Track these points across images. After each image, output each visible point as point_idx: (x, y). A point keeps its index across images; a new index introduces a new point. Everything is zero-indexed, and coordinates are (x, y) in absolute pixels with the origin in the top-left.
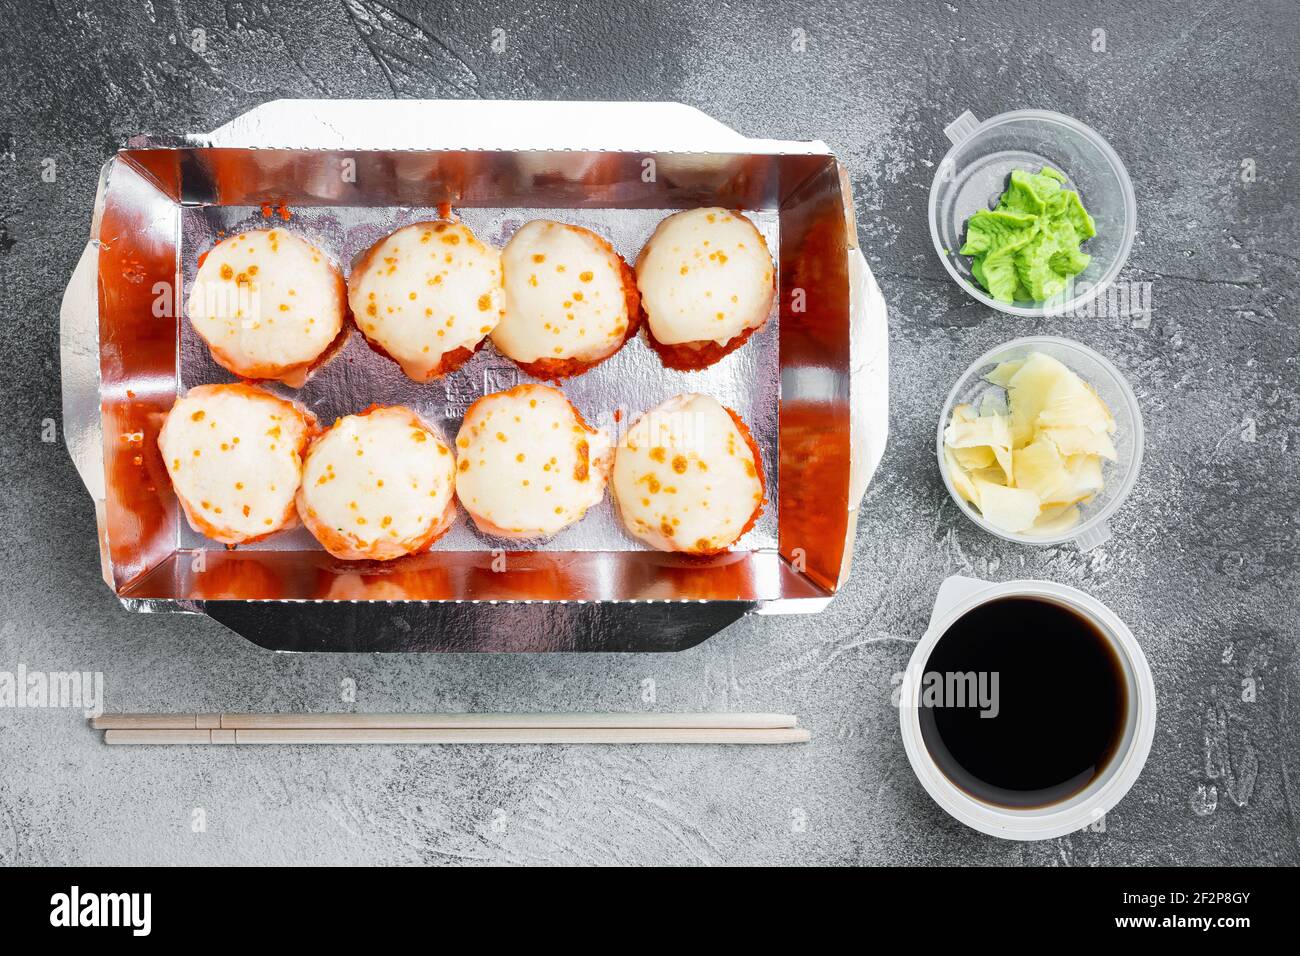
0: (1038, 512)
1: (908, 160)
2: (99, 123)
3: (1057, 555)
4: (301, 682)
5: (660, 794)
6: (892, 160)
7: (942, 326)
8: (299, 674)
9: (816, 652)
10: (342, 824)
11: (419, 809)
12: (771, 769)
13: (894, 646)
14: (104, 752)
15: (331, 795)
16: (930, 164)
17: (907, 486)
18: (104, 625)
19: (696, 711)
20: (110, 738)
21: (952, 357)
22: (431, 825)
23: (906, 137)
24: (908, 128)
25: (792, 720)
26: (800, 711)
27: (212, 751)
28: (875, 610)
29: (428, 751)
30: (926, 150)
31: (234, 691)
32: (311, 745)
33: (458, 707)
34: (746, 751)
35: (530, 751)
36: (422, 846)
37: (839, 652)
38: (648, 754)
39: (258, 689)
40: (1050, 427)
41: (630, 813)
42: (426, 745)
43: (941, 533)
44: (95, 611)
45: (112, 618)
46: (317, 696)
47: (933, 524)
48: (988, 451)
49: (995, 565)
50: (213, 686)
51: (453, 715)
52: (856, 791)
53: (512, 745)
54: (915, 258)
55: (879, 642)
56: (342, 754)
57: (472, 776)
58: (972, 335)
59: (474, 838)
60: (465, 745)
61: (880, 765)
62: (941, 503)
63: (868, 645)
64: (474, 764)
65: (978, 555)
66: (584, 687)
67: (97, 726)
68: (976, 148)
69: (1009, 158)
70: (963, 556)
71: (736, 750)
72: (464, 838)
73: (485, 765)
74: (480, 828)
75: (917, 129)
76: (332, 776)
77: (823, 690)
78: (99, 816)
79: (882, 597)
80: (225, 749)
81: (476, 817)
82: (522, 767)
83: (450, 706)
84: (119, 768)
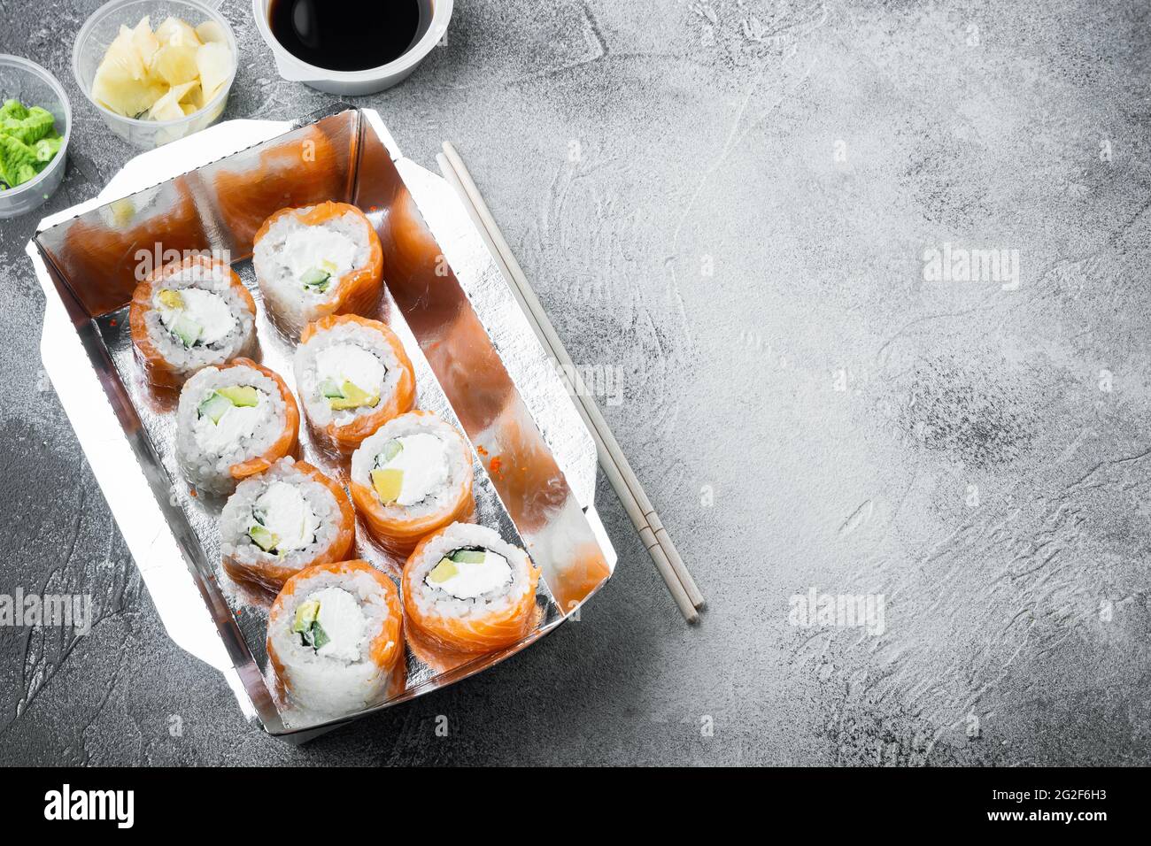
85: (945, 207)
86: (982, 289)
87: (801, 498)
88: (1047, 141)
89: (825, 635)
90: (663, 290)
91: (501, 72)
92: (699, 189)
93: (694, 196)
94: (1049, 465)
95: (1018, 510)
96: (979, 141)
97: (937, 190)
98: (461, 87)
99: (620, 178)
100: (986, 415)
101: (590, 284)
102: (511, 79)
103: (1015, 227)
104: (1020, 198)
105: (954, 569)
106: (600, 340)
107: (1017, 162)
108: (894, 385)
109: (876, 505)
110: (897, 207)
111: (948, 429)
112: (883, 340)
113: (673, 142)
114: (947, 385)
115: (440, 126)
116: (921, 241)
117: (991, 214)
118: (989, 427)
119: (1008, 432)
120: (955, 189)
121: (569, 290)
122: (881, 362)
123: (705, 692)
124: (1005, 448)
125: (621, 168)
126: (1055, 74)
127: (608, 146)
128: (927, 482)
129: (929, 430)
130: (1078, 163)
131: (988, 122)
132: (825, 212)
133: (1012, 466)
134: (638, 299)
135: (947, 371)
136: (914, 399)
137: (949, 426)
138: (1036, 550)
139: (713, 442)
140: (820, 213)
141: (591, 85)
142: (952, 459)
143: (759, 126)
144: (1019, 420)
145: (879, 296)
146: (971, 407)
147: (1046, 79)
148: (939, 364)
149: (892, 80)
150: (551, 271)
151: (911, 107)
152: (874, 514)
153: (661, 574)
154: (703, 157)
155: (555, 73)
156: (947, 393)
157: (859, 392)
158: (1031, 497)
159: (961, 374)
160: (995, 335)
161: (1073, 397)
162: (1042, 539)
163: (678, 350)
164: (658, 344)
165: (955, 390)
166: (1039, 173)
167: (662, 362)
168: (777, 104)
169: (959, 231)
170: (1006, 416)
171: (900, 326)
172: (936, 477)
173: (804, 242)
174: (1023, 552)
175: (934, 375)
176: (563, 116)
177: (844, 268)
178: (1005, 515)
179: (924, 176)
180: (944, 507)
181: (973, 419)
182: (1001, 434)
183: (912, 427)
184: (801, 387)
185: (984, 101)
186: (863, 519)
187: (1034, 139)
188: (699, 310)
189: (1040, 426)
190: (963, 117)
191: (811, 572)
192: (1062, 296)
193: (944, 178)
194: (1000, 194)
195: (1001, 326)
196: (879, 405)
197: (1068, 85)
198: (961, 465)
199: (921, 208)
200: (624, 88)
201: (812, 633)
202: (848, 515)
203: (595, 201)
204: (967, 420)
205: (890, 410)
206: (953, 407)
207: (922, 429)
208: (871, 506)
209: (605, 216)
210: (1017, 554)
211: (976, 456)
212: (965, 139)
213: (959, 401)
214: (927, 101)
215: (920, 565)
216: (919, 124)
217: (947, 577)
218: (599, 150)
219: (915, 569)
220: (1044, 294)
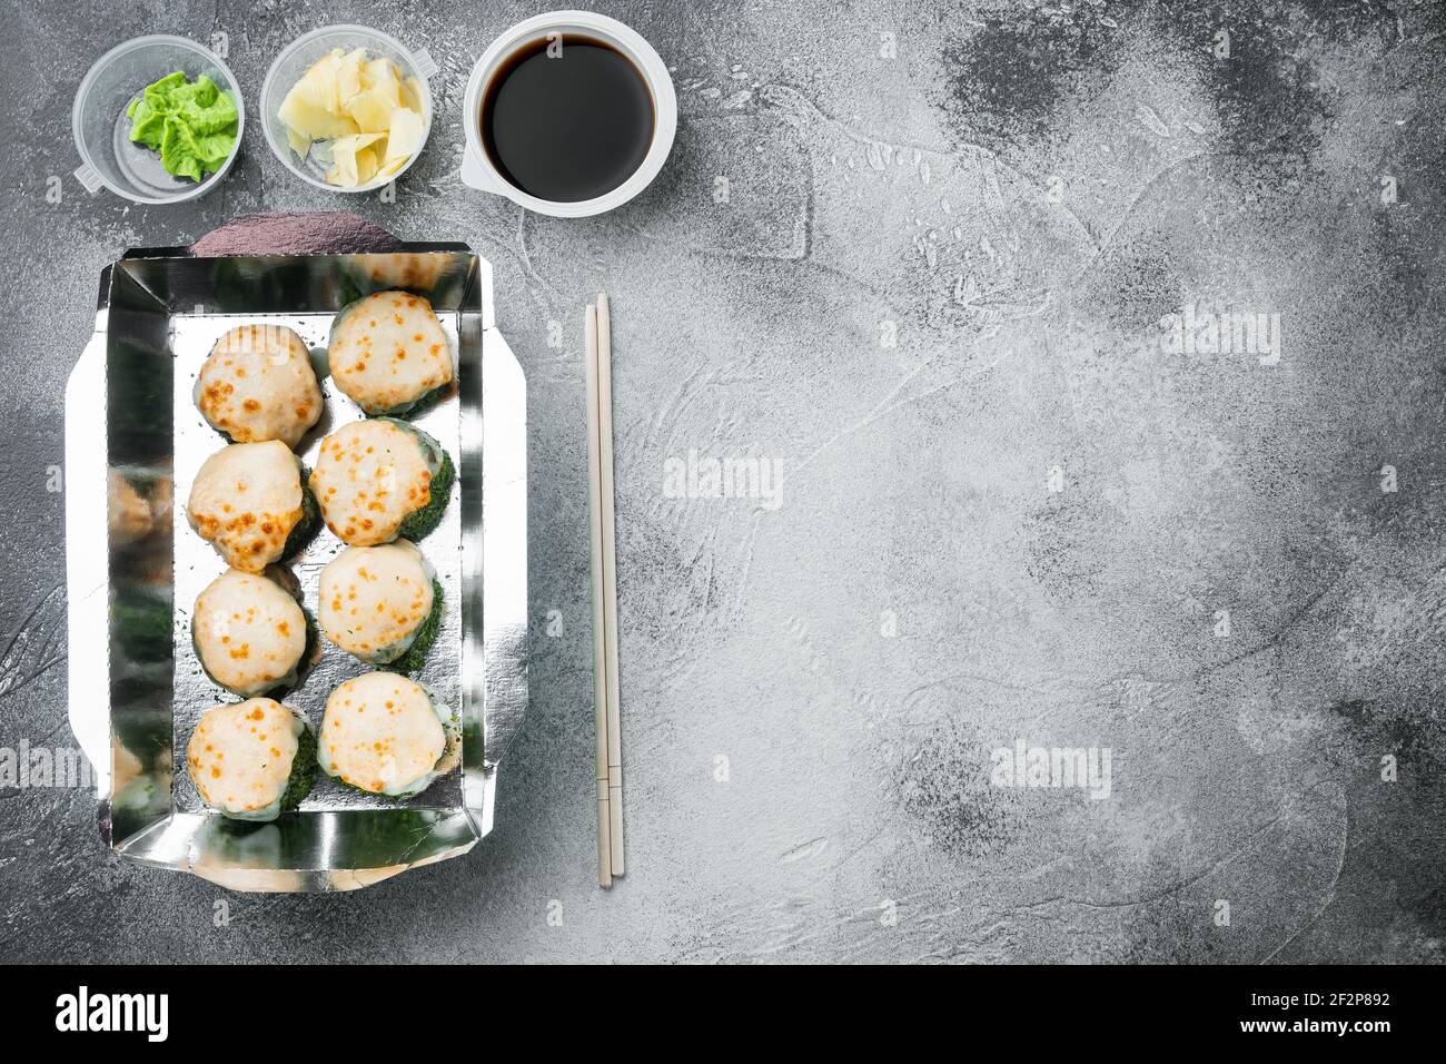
0: (408, 110)
1: (123, 227)
2: (102, 901)
3: (450, 97)
4: (569, 715)
5: (655, 416)
6: (124, 241)
7: (261, 196)
8: (562, 717)
9: (534, 292)
10: (686, 677)
11: (672, 614)
12: (632, 325)
13: (528, 228)
14: (632, 877)
15: (663, 687)
16: (127, 210)
17: (395, 221)
18: (525, 881)
19: (585, 389)
20: (619, 871)
21: (287, 187)
22: (685, 603)
23: (105, 230)
24: (97, 228)
25: (590, 308)
26: (582, 303)
27: (628, 787)
28: (498, 244)
29: (623, 608)
30: (115, 213)
31: (578, 771)
32: (621, 704)
33: (586, 585)
34: (617, 346)
35: (621, 524)
36: (703, 610)
37: (534, 274)
38: (621, 427)
39: (575, 750)
40: (339, 102)
41: (671, 440)
42: (619, 610)
43: (434, 192)
44: (514, 889)
45: (520, 873)
46: (581, 702)
47: (426, 199)
48: (361, 155)
49: (458, 147)
50: (575, 788)
51: (591, 588)
52: (648, 255)
53: (616, 539)
54: (205, 220)
55: (525, 240)
56: (628, 678)
57: (644, 570)
58: (268, 171)
59: (696, 568)
60: (618, 577)
61: (626, 236)
62: (409, 193)
63: (528, 249)
64: (634, 570)
65: (451, 162)
66: (568, 481)
67: (608, 882)
68: (113, 172)
69: (120, 145)
70: (452, 174)
71: (616, 354)
72: (696, 576)
73: (634, 561)
74: (687, 562)
75: (97, 220)
76: (647, 686)
77: (565, 285)
78: (685, 879)
79: (487, 238)
80: (627, 776)
81: (678, 566)
82: (635, 530)
83: (586, 592)
84: (645, 864)
85: (1055, 568)
86: (1044, 671)
87: (763, 808)
88: (1192, 540)
89: (719, 950)
90: (739, 540)
91: (693, 235)
92: (825, 446)
93: (818, 451)
94: (1012, 877)
95: (958, 909)
96: (1125, 511)
97: (1056, 546)
98: (648, 235)
99: (755, 402)
100: (979, 801)
101: (672, 502)
102: (700, 247)
103: (1111, 619)
104: (1133, 591)
105: (870, 939)
106: (654, 567)
107: (1150, 549)
108: (908, 733)
109: (829, 845)
110: (1007, 547)
111: (935, 799)
112: (921, 681)
113: (826, 383)
114: (957, 754)
115: (608, 270)
116: (1012, 594)
117: (1095, 595)
118: (976, 814)
119: (990, 827)
120: (1075, 553)
121: (649, 501)
122: (907, 706)
123: (584, 956)
124: (979, 841)
125: (760, 390)
126: (1240, 470)
127: (760, 362)
128: (888, 844)
129: (919, 791)
130: (1210, 578)
131: (1145, 494)
132: (934, 524)
133: (976, 863)
134: (711, 539)
135: (966, 741)
136: (920, 756)
137: (938, 797)
138: (954, 955)
139: (710, 715)
140: (929, 523)
141: (775, 286)
142: (924, 831)
143: (917, 402)
144: (1008, 820)
145: (940, 634)
146: (970, 786)
147: (1227, 472)
148: (962, 729)
149: (1074, 407)
150: (642, 474)
151: (1077, 445)
152: (824, 851)
153: (598, 826)
154: (846, 412)
155: (746, 258)
156: (954, 762)
157: (871, 725)
158: (977, 901)
159: (977, 750)
160: (1031, 724)
161: (1072, 819)
162: (965, 946)
163: (723, 608)
164: (706, 594)
165: (963, 763)
166: (1165, 571)
167: (701, 614)
168: (947, 385)
169: (1054, 600)
170: (998, 810)
171: (945, 674)
172: (898, 842)
173: (898, 547)
174: (941, 952)
175: (951, 739)
176: (731, 309)
177: (923, 590)
178: (943, 907)
179: (1051, 526)
180: (891, 875)
181: (964, 799)
182: (983, 827)
183: (902, 783)
184: (819, 697)
185: (1153, 469)
186: (811, 852)
187: (1182, 533)
188: (762, 575)
189: (1024, 834)
190: (1123, 477)
191: (736, 884)
192: (1117, 711)
193: (1070, 537)
194: (1114, 577)
195: (1042, 716)
196: (884, 747)
197: (1248, 488)
198: (929, 840)
199: (1030, 558)
200: (805, 303)
201: (707, 943)
202: (798, 844)
203: (719, 415)
204: (958, 798)
205: (891, 757)
206: (952, 779)
207: (912, 789)
208: (824, 844)
209: (721, 438)
210: (934, 951)
211: (948, 838)
212: (1113, 503)
213: (961, 776)
214: (1098, 445)
215: (840, 921)
216: (1075, 467)
217: (859, 944)
218: (749, 362)
219: (833, 924)
220: (1101, 701)
